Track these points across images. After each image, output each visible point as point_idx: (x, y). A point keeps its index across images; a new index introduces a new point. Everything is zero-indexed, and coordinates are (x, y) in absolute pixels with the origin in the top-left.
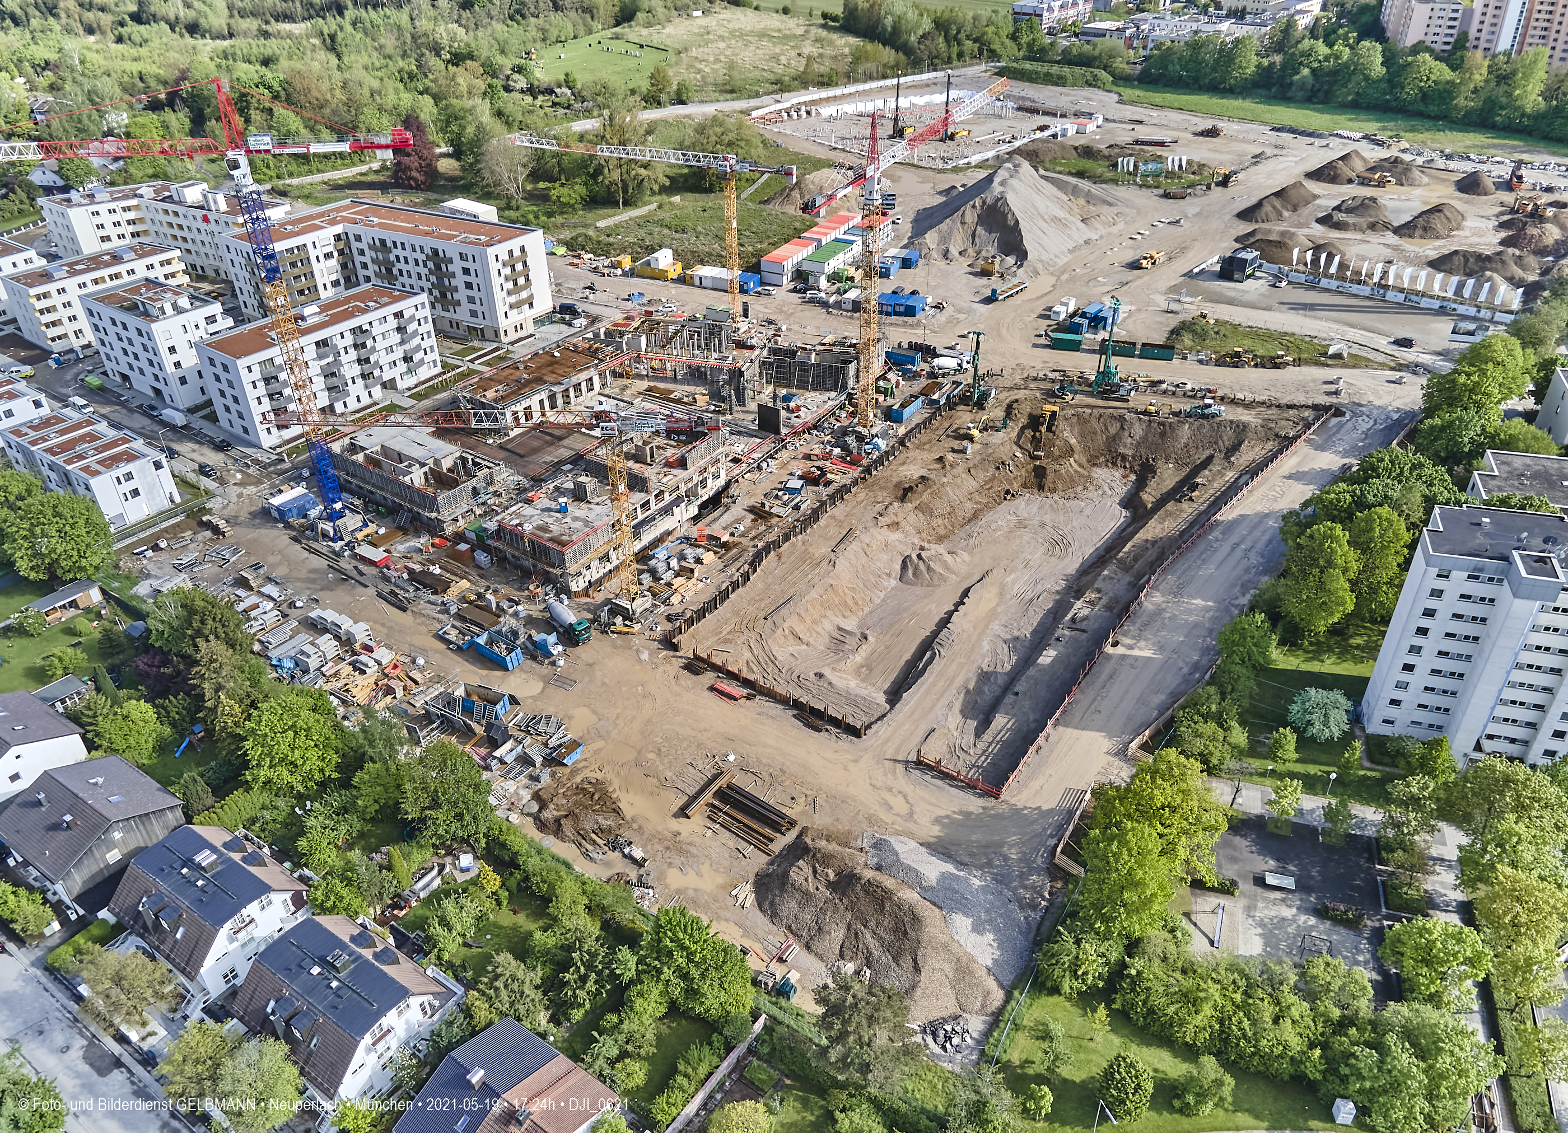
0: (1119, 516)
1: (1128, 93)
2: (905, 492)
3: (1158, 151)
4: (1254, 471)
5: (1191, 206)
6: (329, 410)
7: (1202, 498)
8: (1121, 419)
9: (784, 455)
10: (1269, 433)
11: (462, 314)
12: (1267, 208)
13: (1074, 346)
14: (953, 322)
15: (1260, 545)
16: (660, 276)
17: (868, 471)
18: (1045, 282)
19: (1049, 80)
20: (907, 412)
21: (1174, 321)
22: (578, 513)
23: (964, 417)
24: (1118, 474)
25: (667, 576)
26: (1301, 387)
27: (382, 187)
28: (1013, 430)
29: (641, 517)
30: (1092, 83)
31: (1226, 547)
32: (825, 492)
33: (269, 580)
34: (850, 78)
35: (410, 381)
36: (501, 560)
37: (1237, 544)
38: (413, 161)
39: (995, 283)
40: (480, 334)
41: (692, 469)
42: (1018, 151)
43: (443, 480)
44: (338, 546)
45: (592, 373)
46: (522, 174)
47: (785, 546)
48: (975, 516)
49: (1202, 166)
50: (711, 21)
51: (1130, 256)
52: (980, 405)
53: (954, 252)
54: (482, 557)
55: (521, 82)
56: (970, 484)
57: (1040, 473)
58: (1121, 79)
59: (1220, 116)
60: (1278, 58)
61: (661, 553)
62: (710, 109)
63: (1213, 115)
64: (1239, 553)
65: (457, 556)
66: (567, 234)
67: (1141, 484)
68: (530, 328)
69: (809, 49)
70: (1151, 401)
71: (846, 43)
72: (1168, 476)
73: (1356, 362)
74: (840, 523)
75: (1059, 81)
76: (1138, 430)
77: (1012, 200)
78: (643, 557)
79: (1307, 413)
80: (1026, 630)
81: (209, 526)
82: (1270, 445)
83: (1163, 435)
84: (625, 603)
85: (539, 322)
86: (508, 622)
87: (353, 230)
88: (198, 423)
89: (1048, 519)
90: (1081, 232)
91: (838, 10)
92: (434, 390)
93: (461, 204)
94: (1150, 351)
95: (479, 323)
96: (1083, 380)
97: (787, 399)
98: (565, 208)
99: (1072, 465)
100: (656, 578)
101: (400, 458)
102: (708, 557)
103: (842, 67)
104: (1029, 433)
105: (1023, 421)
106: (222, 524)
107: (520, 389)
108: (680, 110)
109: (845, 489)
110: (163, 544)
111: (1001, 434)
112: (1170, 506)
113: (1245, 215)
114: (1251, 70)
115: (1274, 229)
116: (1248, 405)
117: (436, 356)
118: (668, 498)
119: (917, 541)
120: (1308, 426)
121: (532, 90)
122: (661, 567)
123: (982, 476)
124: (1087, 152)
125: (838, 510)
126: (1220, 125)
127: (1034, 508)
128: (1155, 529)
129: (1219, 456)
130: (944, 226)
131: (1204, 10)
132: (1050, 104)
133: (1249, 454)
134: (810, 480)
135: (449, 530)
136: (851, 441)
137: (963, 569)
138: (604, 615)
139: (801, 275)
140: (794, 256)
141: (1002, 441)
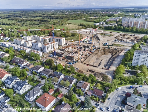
0: (111, 56)
2: (96, 54)
4: (120, 53)
5: (111, 37)
6: (51, 50)
7: (117, 54)
12: (117, 37)
13: (105, 45)
15: (122, 56)
16: (72, 41)
17: (93, 53)
20: (94, 49)
23: (98, 50)
24: (110, 53)
30: (101, 29)
31: (120, 57)
40: (60, 45)
45: (70, 47)
48: (101, 56)
49: (111, 34)
52: (100, 49)
54: (67, 58)
57: (105, 53)
58: (103, 29)
60: (115, 27)
65: (65, 58)
67: (112, 54)
68: (64, 45)
73: (126, 46)
76: (111, 50)
77: (98, 36)
79: (123, 49)
80: (107, 62)
83: (113, 51)
86: (70, 62)
87: (50, 38)
90: (103, 39)
91: (79, 24)
94: (111, 46)
96: (107, 47)
99: (107, 53)
101: (59, 52)
102: (83, 58)
106: (46, 57)
107: (66, 48)
110: (42, 58)
113: (115, 37)
114: (113, 28)
116: (119, 49)
125: (91, 55)
128: (114, 56)
129: (118, 52)
134: (89, 53)
136: (91, 51)
137: (101, 59)
138: (77, 61)
139: (83, 41)
140: (82, 40)
141: (102, 51)
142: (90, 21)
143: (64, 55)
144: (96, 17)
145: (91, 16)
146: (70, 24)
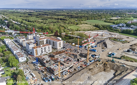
0: (113, 76)
1: (120, 33)
2: (90, 70)
3: (122, 39)
5: (125, 44)
6: (41, 54)
7: (122, 75)
8: (114, 65)
9: (79, 64)
10: (131, 69)
11: (55, 47)
12: (133, 45)
13: (110, 57)
14: (99, 53)
15: (128, 83)
16: (73, 45)
17: (87, 67)
18: (109, 50)
19: (112, 32)
20: (92, 61)
21: (121, 56)
22: (57, 67)
23: (98, 63)
24: (113, 71)
25: (64, 75)
26: (135, 65)
27: (53, 36)
28: (102, 65)
29: (63, 68)
30: (117, 32)
31: (124, 82)
32: (82, 68)
33: (30, 69)
34: (95, 30)
35: (49, 52)
36: (50, 71)
37: (125, 82)
38: (56, 34)
39: (104, 50)
40: (56, 49)
41: (69, 64)
42: (108, 38)
43: (47, 62)
44: (36, 67)
45: (64, 53)
46: (64, 36)
47: (76, 73)
48: (97, 73)
49: (126, 41)
50: (84, 25)
51: (118, 48)
52: (100, 61)
53: (100, 46)
54: (48, 70)
55: (67, 29)
56: (97, 70)
57: (105, 69)
58: (119, 32)
59: (129, 36)
60: (135, 32)
61: (64, 72)
62: (82, 32)
63: (128, 36)
64: (125, 83)
65: (46, 69)
66: (66, 41)
67: (116, 72)
68: (60, 49)
69: (91, 28)
70: (118, 64)
71: (94, 27)
72: (119, 72)
74: (82, 72)
75: (114, 32)
76: (116, 67)
77: (106, 42)
78: (62, 72)
79: (136, 68)
81: (27, 63)
82: (131, 71)
83: (119, 67)
84: (59, 77)
85: (61, 48)
86: (48, 77)
87: (48, 39)
88: (31, 54)
89: (105, 75)
90: (113, 46)
91: (95, 25)
92: (51, 53)
93: (59, 38)
94: (118, 58)
95: (56, 48)
96: (111, 60)
97: (81, 58)
98: (67, 39)
99: (108, 69)
100: (63, 75)
101: (45, 59)
102: (69, 73)
103: (94, 29)
104: (104, 65)
105: (104, 64)
106: (28, 63)
107: (57, 54)
108: (79, 32)
109: (84, 68)
110: (23, 64)
111: (101, 65)
112: (118, 76)
113: (131, 46)
114: (133, 33)
115: (134, 48)
116: (129, 66)
117: (51, 50)
118: (66, 67)
119: (90, 75)
120: (136, 69)
121: (68, 29)
122: (63, 74)
123: (99, 69)
124: (115, 38)
125: (83, 70)
126: (129, 37)
127: (104, 73)
128: (116, 78)
129: (125, 71)
130: (100, 44)
131: (129, 27)
132: (112, 34)
133: (128, 71)
134: (81, 67)
135: (46, 67)
136: (86, 63)
137: (95, 79)
138: (56, 78)
139: (85, 47)
140: (85, 45)
141: (101, 66)
142: (109, 22)
143: (47, 65)
144: (119, 18)
145: (113, 17)
146: (86, 24)
